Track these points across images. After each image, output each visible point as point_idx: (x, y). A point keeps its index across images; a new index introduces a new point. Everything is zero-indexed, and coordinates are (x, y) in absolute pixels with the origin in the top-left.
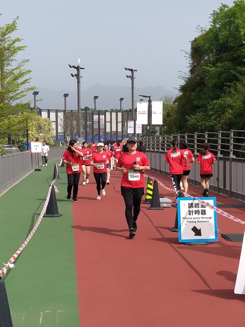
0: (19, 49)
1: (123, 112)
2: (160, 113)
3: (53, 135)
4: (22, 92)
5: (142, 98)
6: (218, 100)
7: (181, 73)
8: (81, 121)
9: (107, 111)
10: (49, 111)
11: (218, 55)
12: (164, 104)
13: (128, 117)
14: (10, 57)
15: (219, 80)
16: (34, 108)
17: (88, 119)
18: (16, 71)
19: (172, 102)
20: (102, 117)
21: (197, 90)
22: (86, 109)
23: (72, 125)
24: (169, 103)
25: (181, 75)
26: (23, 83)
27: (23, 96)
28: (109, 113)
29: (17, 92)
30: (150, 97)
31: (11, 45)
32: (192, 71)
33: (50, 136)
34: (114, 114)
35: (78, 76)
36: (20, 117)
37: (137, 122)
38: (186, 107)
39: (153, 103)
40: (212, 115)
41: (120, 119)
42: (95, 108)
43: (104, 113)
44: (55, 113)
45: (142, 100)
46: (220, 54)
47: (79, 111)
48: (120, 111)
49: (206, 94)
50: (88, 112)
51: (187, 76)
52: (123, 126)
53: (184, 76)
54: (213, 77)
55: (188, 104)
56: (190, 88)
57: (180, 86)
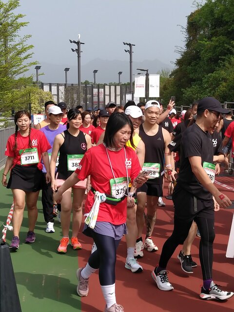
0: (22, 25)
1: (122, 86)
2: (157, 87)
4: (25, 67)
5: (140, 71)
6: (213, 73)
7: (178, 47)
8: (82, 94)
9: (107, 85)
10: (50, 85)
11: (213, 29)
12: (161, 78)
14: (13, 32)
15: (213, 53)
16: (37, 82)
17: (88, 92)
18: (19, 46)
19: (168, 75)
20: (102, 90)
21: (193, 63)
22: (86, 83)
23: (73, 99)
24: (166, 76)
25: (177, 49)
26: (25, 58)
27: (25, 71)
28: (108, 87)
29: (20, 66)
30: (147, 71)
31: (14, 21)
32: (188, 45)
34: (113, 88)
35: (78, 51)
36: (23, 91)
37: (135, 95)
38: (182, 81)
39: (150, 77)
40: (207, 88)
41: (118, 92)
42: (95, 82)
43: (104, 86)
44: (56, 87)
45: (140, 74)
46: (215, 28)
47: (79, 85)
48: (118, 85)
49: (201, 67)
50: (88, 85)
51: (183, 51)
52: (121, 99)
53: (180, 51)
54: (208, 51)
55: (184, 77)
56: (186, 62)
57: (176, 60)
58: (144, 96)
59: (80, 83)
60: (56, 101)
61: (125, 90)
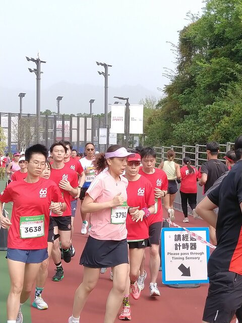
1: (94, 118)
2: (140, 120)
3: (4, 146)
6: (212, 105)
7: (167, 70)
8: (41, 127)
9: (74, 116)
11: (212, 48)
12: (145, 108)
13: (100, 123)
15: (213, 79)
17: (50, 124)
19: (154, 105)
20: (67, 123)
21: (186, 91)
22: (48, 113)
23: (29, 133)
24: (151, 107)
25: (166, 73)
28: (76, 118)
30: (127, 99)
32: (180, 68)
34: (82, 120)
35: (37, 72)
37: (111, 131)
38: (172, 113)
39: (131, 107)
40: (204, 123)
41: (89, 126)
42: (59, 112)
43: (70, 118)
44: (7, 118)
45: (116, 103)
46: (215, 48)
47: (37, 115)
48: (89, 116)
49: (197, 96)
50: (49, 116)
51: (174, 74)
52: (93, 135)
53: (170, 74)
54: (206, 76)
55: (174, 109)
56: (178, 89)
57: (165, 87)
58: (123, 133)
59: (39, 113)
60: (7, 136)
61: (98, 123)
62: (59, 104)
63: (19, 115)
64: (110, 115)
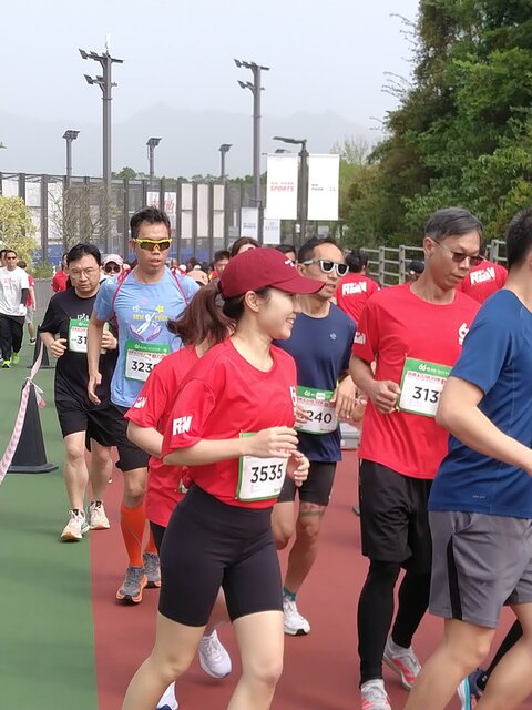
1: (230, 185)
2: (331, 189)
3: (32, 247)
5: (282, 145)
6: (492, 154)
7: (392, 77)
8: (114, 206)
9: (186, 181)
10: (22, 178)
11: (492, 27)
12: (342, 164)
13: (242, 197)
15: (493, 98)
19: (365, 156)
20: (170, 196)
21: (435, 125)
22: (127, 174)
23: (87, 219)
24: (357, 160)
25: (390, 84)
28: (191, 186)
30: (303, 143)
32: (421, 73)
33: (25, 248)
34: (203, 190)
35: (104, 82)
37: (268, 214)
38: (402, 174)
39: (311, 161)
40: (475, 196)
41: (219, 203)
42: (152, 172)
43: (177, 186)
44: (38, 185)
45: (282, 151)
46: (500, 26)
47: (105, 178)
48: (220, 181)
49: (459, 136)
50: (130, 182)
51: (407, 87)
52: (228, 222)
53: (398, 87)
54: (478, 90)
55: (408, 164)
56: (416, 120)
57: (387, 114)
58: (295, 218)
59: (109, 176)
60: (39, 226)
61: (239, 197)
62: (151, 156)
63: (66, 179)
64: (264, 179)
